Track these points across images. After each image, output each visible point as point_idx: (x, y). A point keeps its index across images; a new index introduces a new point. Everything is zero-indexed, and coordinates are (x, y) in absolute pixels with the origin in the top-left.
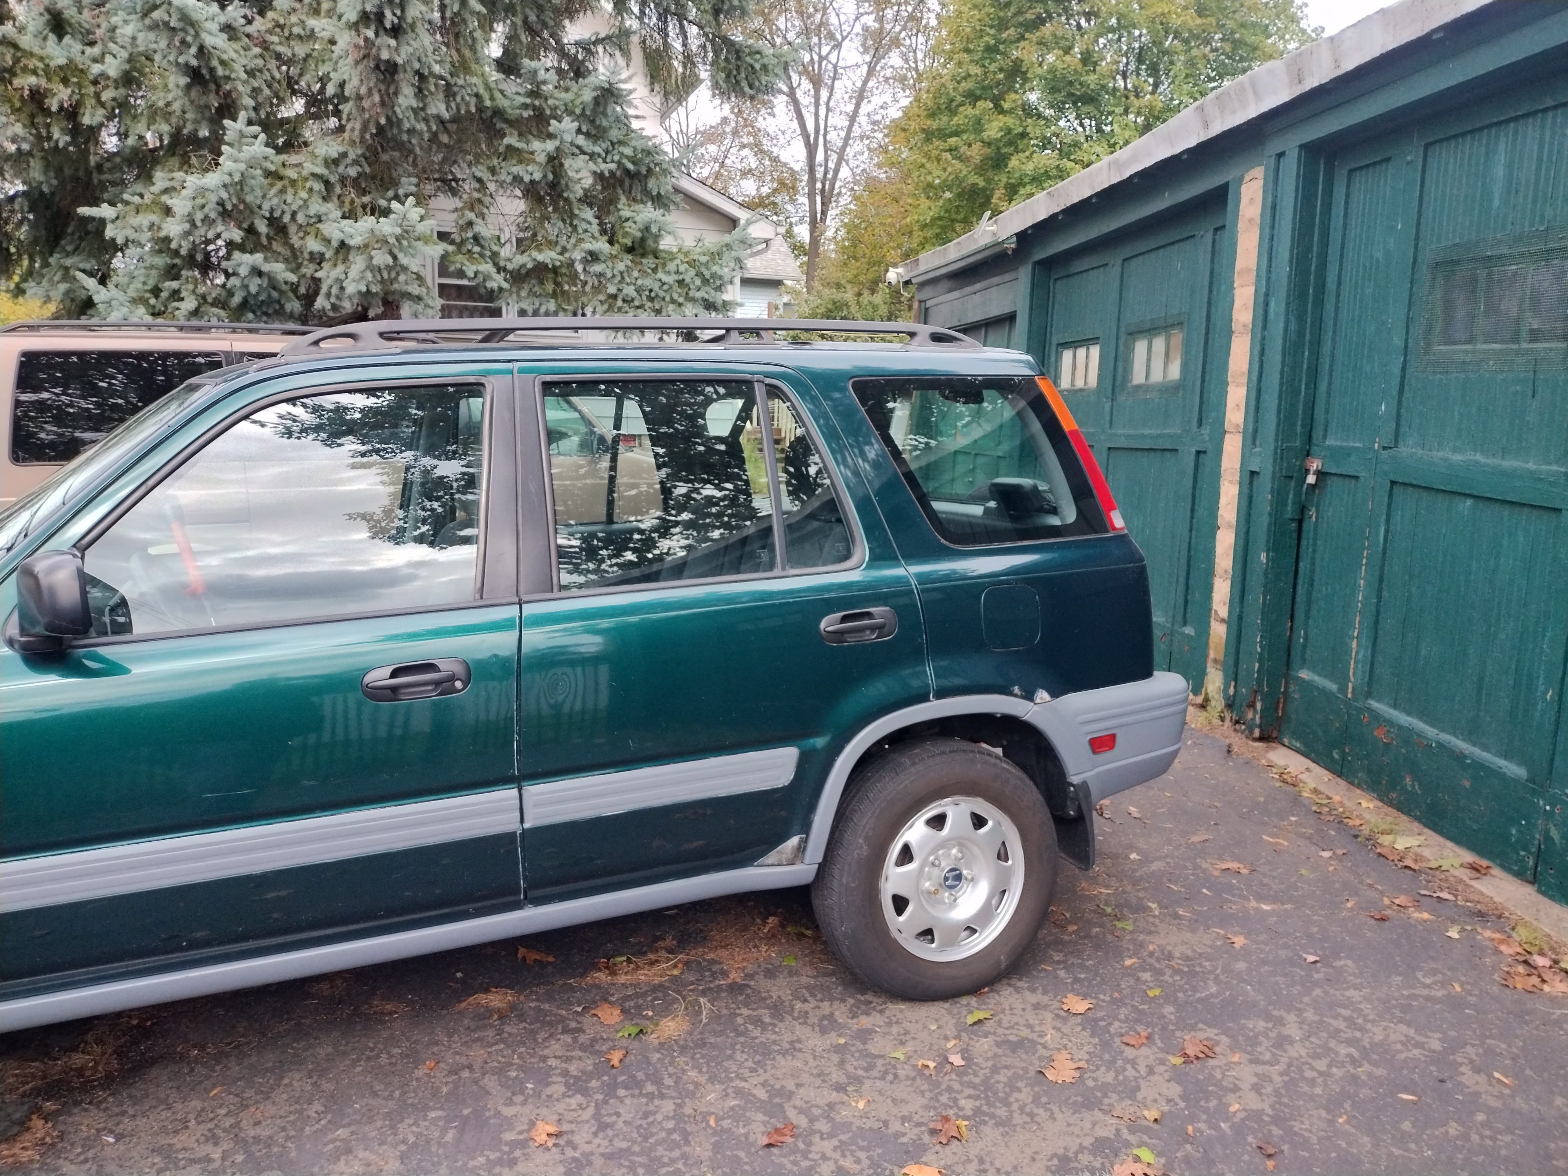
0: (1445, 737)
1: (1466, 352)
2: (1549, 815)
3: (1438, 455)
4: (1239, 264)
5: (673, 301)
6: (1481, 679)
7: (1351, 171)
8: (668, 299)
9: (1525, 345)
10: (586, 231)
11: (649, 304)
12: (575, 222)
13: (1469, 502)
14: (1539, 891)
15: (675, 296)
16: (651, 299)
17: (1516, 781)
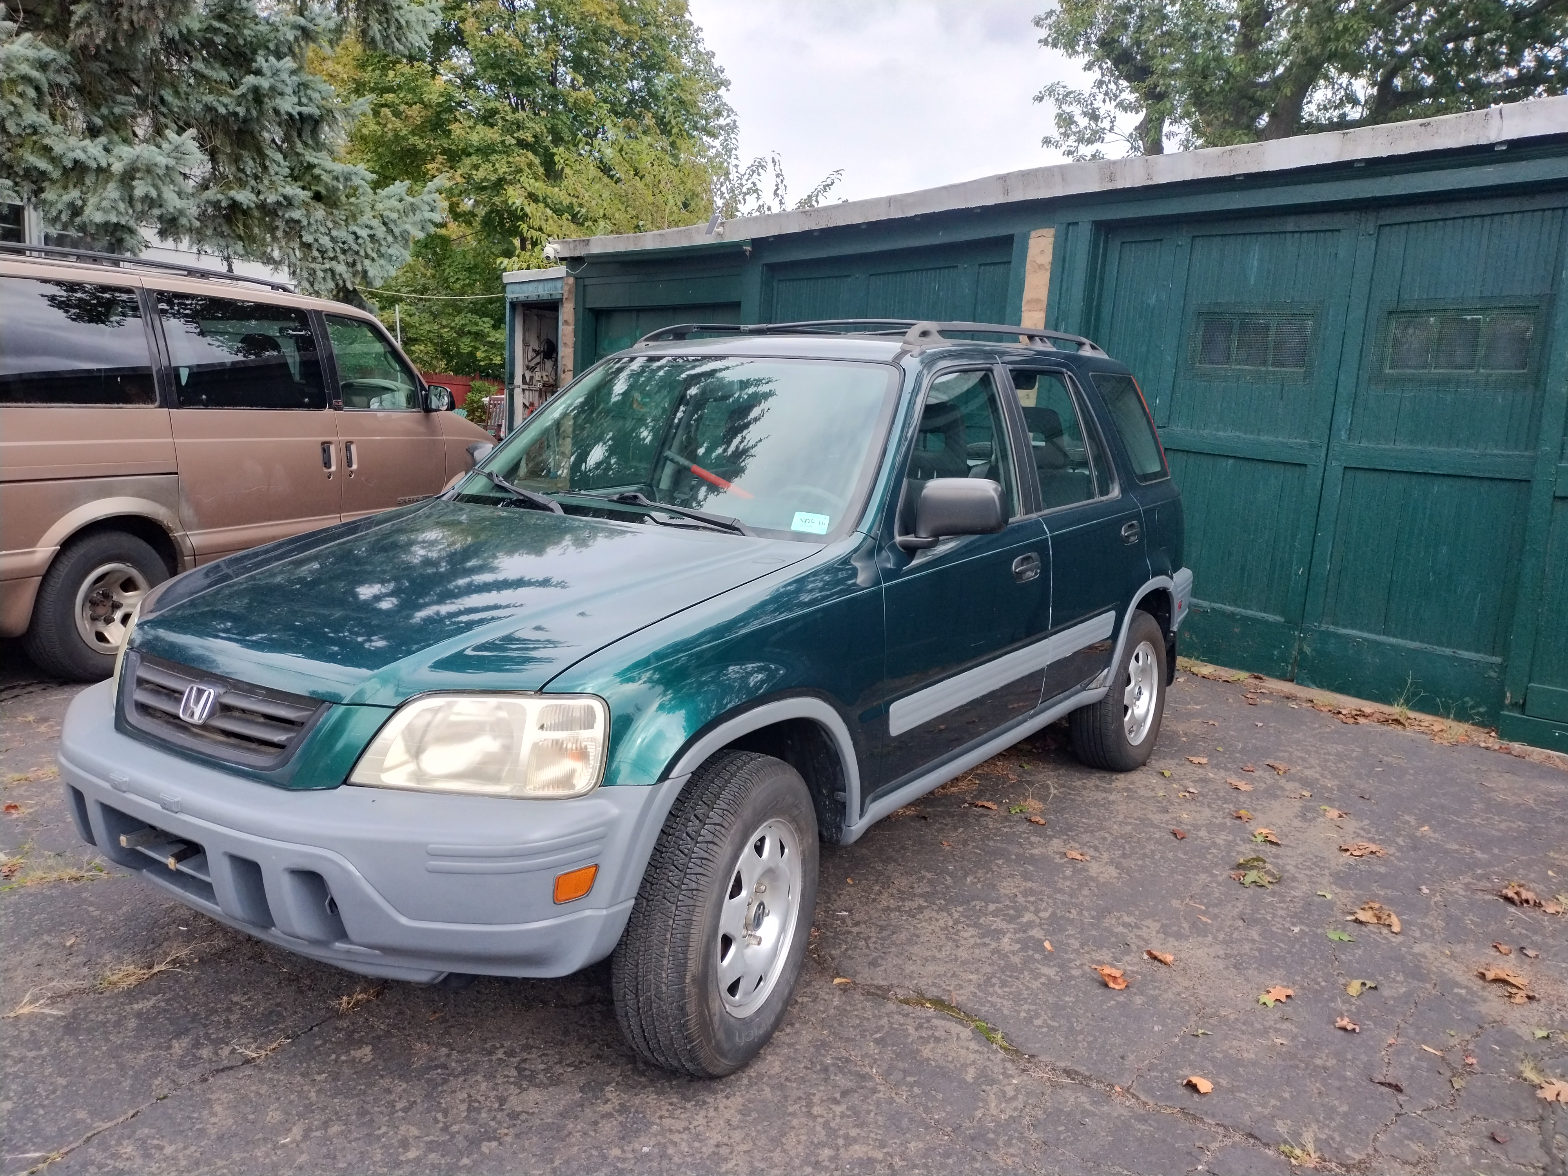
0: (1217, 606)
1: (1226, 370)
2: (1302, 640)
3: (1205, 432)
4: (1027, 295)
5: (367, 256)
6: (1243, 569)
7: (1123, 243)
8: (362, 253)
9: (1271, 369)
10: (277, 174)
11: (342, 257)
12: (268, 163)
13: (1231, 461)
14: (1298, 683)
15: (369, 251)
16: (344, 252)
17: (1275, 624)
